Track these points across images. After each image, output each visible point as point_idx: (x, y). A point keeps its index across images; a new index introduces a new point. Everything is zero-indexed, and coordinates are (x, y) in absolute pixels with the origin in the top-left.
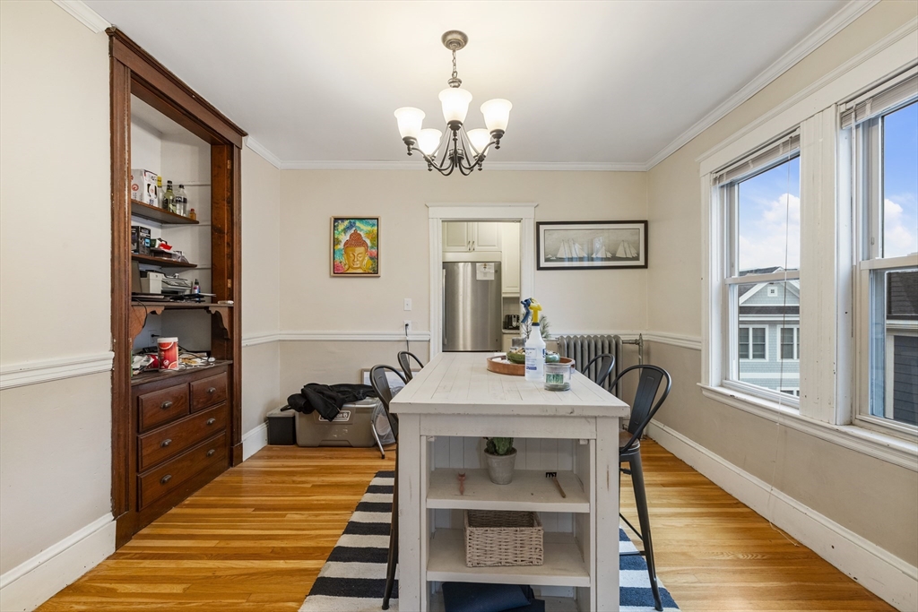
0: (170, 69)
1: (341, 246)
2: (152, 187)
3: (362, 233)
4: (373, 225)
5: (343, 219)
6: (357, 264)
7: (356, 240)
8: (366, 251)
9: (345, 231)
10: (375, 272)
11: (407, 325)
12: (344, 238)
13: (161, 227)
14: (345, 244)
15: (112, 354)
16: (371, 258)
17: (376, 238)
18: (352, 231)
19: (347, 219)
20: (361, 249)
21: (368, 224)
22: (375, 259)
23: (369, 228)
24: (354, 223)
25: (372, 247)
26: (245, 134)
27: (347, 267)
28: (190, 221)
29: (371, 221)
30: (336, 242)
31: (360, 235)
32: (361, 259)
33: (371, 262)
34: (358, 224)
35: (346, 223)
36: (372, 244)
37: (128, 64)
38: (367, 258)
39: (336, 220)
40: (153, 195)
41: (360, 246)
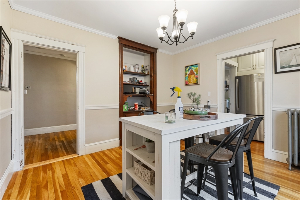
0: (132, 40)
1: (187, 75)
2: (138, 68)
3: (193, 70)
4: (197, 67)
5: (188, 67)
6: (192, 81)
7: (192, 73)
8: (195, 76)
9: (188, 70)
10: (197, 83)
11: (209, 102)
12: (188, 73)
13: (144, 77)
14: (189, 74)
15: (119, 105)
16: (196, 78)
17: (198, 71)
18: (190, 70)
19: (189, 66)
20: (193, 76)
21: (195, 67)
22: (197, 78)
23: (196, 68)
24: (191, 67)
25: (196, 74)
26: (157, 49)
27: (189, 82)
28: (148, 75)
29: (196, 65)
30: (186, 74)
31: (193, 71)
32: (193, 79)
33: (196, 79)
34: (192, 67)
35: (189, 67)
36: (197, 73)
37: (122, 43)
38: (195, 78)
39: (186, 67)
40: (138, 70)
41: (193, 74)
